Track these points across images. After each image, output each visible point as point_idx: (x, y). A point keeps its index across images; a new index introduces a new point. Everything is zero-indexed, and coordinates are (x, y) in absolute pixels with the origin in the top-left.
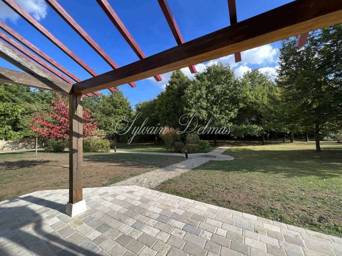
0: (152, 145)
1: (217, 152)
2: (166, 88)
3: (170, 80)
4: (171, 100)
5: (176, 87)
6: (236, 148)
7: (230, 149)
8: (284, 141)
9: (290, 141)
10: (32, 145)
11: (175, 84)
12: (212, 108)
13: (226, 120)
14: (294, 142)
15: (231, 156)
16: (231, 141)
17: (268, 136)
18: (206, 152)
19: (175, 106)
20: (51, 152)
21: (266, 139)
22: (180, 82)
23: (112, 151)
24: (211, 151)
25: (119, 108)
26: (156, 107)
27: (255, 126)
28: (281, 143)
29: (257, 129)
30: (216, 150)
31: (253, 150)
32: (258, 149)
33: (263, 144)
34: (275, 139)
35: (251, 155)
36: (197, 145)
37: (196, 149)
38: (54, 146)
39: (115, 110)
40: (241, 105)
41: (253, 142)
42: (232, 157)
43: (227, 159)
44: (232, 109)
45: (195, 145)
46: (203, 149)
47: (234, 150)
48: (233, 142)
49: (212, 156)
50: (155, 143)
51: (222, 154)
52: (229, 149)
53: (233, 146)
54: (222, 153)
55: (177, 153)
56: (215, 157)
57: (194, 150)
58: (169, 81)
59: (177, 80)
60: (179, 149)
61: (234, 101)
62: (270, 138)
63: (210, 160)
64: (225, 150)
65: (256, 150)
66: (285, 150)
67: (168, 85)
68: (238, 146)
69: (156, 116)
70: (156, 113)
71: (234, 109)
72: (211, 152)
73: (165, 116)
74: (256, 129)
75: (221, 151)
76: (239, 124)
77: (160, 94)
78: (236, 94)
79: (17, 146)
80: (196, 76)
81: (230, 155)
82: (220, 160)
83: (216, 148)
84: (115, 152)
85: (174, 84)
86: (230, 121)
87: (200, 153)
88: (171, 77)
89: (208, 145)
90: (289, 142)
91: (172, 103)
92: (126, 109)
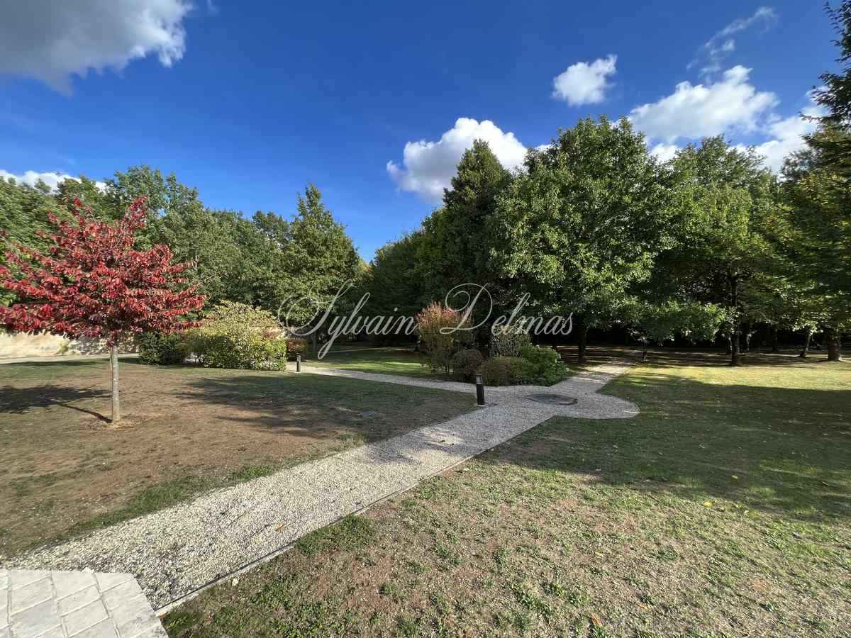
0: (407, 353)
1: (584, 383)
2: (444, 201)
3: (457, 176)
4: (455, 230)
5: (472, 194)
6: (648, 374)
7: (627, 375)
8: (802, 355)
9: (826, 356)
10: (129, 343)
11: (471, 187)
12: (575, 251)
13: (617, 285)
14: (840, 359)
15: (631, 401)
16: (630, 349)
17: (748, 339)
18: (549, 384)
19: (466, 249)
20: (153, 363)
21: (744, 347)
22: (484, 181)
23: (291, 368)
24: (566, 379)
25: (322, 255)
26: (419, 252)
27: (710, 308)
28: (795, 360)
29: (718, 315)
30: (583, 376)
31: (705, 382)
32: (722, 380)
33: (733, 364)
34: (771, 349)
35: (699, 403)
36: (523, 360)
37: (519, 374)
38: (161, 347)
39: (310, 259)
40: (668, 242)
41: (700, 357)
42: (633, 404)
43: (614, 415)
44: (636, 255)
45: (516, 360)
46: (540, 372)
47: (637, 381)
48: (636, 351)
49: (566, 399)
50: (417, 350)
51: (598, 392)
52: (622, 376)
53: (636, 367)
54: (600, 387)
55: (461, 382)
56: (575, 401)
57: (512, 376)
58: (454, 180)
59: (475, 177)
60: (466, 371)
61: (644, 230)
62: (755, 344)
63: (556, 413)
64: (609, 378)
65: (713, 382)
66: (819, 387)
67: (451, 189)
68: (652, 367)
69: (417, 275)
70: (418, 268)
71: (641, 254)
72: (563, 383)
73: (438, 277)
74: (715, 315)
75: (598, 381)
76: (657, 299)
77: (431, 217)
78: (650, 209)
79: (92, 347)
80: (527, 161)
81: (624, 398)
82: (589, 416)
83: (584, 370)
84: (298, 370)
85: (467, 188)
86: (629, 292)
87: (532, 383)
88: (459, 169)
89: (556, 362)
90: (821, 361)
91: (458, 240)
92: (340, 258)
